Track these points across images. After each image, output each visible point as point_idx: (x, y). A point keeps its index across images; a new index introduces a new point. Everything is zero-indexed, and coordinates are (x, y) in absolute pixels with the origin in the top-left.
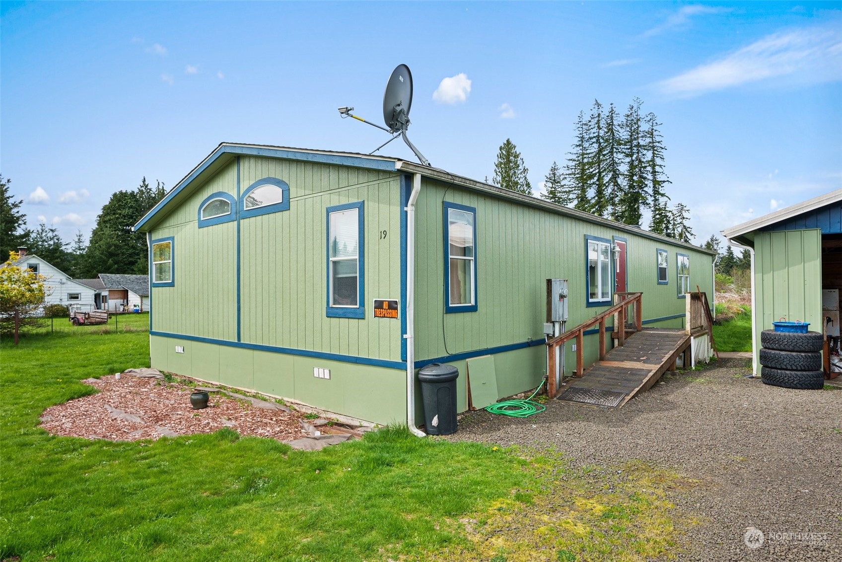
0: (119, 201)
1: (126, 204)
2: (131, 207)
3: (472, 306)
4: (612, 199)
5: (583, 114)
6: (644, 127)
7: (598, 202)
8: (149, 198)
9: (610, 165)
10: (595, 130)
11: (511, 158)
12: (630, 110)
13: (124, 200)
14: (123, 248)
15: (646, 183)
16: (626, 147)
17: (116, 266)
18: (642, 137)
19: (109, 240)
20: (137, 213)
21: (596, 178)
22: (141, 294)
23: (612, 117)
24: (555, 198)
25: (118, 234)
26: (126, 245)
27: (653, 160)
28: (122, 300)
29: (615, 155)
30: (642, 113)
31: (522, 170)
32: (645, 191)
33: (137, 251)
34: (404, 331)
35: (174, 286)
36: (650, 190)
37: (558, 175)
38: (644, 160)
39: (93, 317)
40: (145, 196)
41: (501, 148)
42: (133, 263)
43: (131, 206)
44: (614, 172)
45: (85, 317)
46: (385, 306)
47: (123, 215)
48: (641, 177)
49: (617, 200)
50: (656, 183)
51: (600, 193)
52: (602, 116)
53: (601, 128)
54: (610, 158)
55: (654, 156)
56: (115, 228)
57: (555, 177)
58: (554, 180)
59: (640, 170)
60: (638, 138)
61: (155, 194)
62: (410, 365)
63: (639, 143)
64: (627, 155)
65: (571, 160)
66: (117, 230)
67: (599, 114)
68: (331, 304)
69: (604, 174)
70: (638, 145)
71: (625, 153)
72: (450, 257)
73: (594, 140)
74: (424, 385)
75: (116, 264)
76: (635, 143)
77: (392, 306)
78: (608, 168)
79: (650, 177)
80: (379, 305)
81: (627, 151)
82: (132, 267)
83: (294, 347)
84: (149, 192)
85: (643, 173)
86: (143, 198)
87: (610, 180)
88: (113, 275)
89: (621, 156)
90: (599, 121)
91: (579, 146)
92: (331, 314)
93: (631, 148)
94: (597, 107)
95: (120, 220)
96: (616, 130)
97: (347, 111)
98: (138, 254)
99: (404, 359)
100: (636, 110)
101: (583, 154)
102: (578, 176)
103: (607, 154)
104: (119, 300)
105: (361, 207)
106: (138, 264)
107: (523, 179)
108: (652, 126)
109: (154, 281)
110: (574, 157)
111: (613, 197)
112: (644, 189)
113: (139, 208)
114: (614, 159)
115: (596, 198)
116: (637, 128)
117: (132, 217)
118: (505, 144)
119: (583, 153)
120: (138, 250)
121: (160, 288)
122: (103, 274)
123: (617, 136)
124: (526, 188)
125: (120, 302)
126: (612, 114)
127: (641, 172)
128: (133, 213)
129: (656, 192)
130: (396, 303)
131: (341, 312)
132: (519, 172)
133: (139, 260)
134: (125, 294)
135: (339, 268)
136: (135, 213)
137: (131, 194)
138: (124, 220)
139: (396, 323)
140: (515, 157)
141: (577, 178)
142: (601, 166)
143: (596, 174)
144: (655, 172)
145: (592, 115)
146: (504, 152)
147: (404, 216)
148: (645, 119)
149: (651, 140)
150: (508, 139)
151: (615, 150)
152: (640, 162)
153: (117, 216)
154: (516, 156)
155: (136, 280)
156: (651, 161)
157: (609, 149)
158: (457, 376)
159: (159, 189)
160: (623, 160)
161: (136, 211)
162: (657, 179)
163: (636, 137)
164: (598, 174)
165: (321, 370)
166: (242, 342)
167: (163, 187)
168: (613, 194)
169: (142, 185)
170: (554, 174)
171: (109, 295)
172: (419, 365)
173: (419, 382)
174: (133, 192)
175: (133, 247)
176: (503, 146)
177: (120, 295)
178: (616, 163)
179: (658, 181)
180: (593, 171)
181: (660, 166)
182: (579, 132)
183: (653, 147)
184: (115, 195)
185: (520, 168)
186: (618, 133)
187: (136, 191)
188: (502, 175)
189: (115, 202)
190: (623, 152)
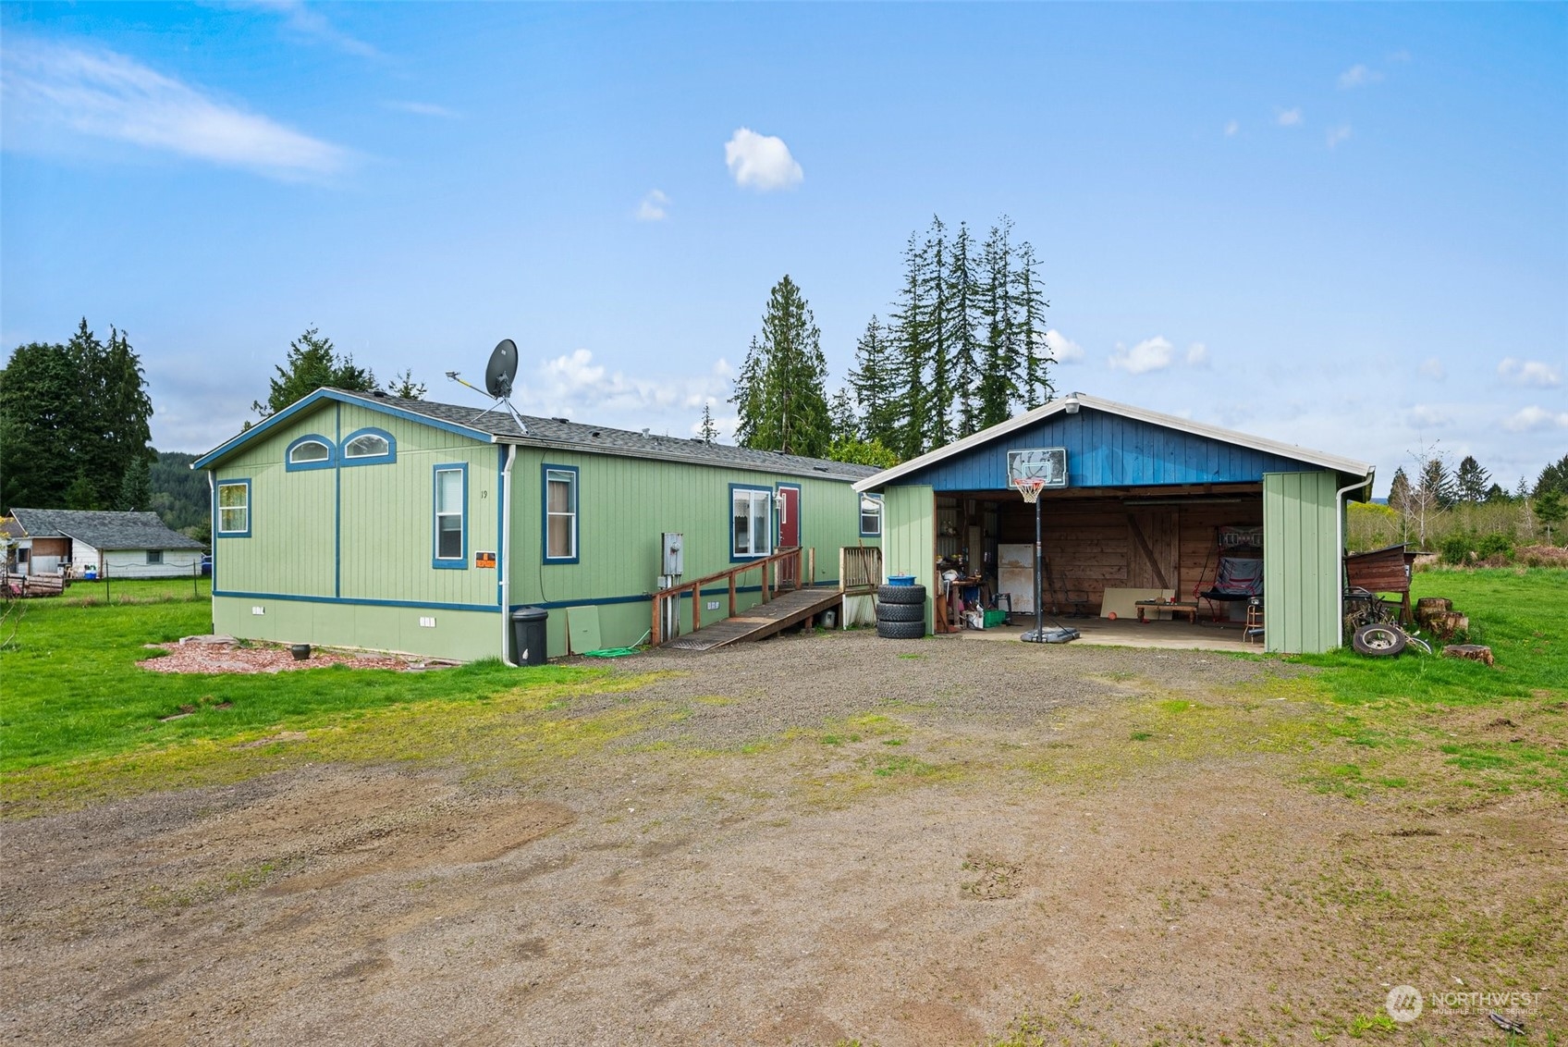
0: (31, 363)
1: (46, 369)
2: (57, 376)
3: (573, 559)
4: (962, 385)
5: (916, 238)
6: (1016, 265)
7: (937, 392)
8: (95, 361)
9: (960, 328)
10: (933, 267)
11: (791, 308)
12: (992, 235)
13: (41, 363)
14: (39, 456)
15: (1019, 360)
16: (985, 298)
17: (25, 491)
18: (1013, 282)
19: (9, 440)
20: (69, 389)
21: (934, 350)
22: (99, 547)
23: (964, 245)
24: (873, 379)
25: (27, 429)
26: (45, 451)
27: (1028, 323)
28: (59, 558)
29: (968, 310)
30: (1013, 242)
31: (811, 331)
32: (1016, 374)
33: (69, 464)
34: (500, 579)
35: (250, 537)
36: (1023, 372)
37: (880, 338)
38: (1016, 322)
39: (35, 585)
40: (86, 355)
41: (774, 291)
42: (60, 486)
43: (55, 374)
44: (966, 339)
45: (23, 584)
46: (485, 557)
47: (38, 392)
48: (1010, 350)
49: (972, 387)
50: (1033, 361)
51: (940, 376)
52: (945, 243)
53: (944, 265)
54: (960, 315)
55: (1029, 316)
56: (21, 416)
57: (874, 343)
58: (873, 347)
59: (1008, 338)
60: (1005, 283)
61: (108, 353)
62: (505, 609)
63: (1007, 293)
64: (987, 313)
65: (896, 316)
66: (27, 421)
67: (940, 241)
68: (437, 557)
69: (950, 342)
70: (1006, 297)
71: (982, 308)
72: (548, 513)
73: (933, 284)
74: (517, 625)
75: (24, 487)
76: (1000, 291)
77: (491, 557)
78: (956, 332)
79: (1024, 350)
80: (480, 557)
81: (987, 304)
82: (61, 494)
83: (400, 599)
84: (95, 348)
85: (1014, 344)
86: (81, 360)
87: (959, 353)
88: (40, 511)
89: (978, 313)
90: (939, 252)
91: (910, 291)
92: (437, 565)
93: (993, 300)
94: (936, 229)
95: (34, 402)
96: (970, 267)
97: (453, 375)
98: (72, 469)
99: (500, 603)
100: (1003, 236)
101: (916, 307)
102: (907, 344)
103: (956, 308)
104: (53, 558)
105: (465, 467)
106: (73, 488)
107: (812, 346)
108: (1028, 265)
109: (220, 530)
110: (900, 311)
111: (964, 383)
112: (1016, 371)
113: (72, 379)
114: (967, 317)
115: (935, 385)
116: (1005, 266)
117: (57, 397)
118: (780, 284)
119: (915, 305)
120: (72, 461)
121: (230, 539)
122: (18, 509)
123: (973, 278)
124: (816, 363)
125: (56, 560)
126: (964, 240)
127: (1010, 341)
128: (61, 389)
129: (1032, 378)
130: (494, 554)
131: (446, 563)
132: (805, 334)
133: (74, 481)
134: (65, 547)
135: (445, 521)
136: (64, 389)
137: (55, 350)
138: (42, 401)
139: (495, 572)
140: (798, 307)
141: (906, 347)
142: (943, 330)
143: (934, 343)
144: (1032, 343)
145: (929, 242)
146: (779, 298)
147: (501, 479)
148: (1016, 253)
149: (1025, 290)
150: (787, 276)
151: (967, 302)
152: (1010, 325)
153: (26, 393)
154: (801, 306)
155: (85, 521)
156: (1025, 324)
157: (958, 300)
158: (547, 617)
159: (115, 342)
160: (981, 320)
161: (67, 384)
162: (1034, 356)
163: (1002, 281)
164: (937, 344)
165: (427, 619)
166: (341, 597)
167: (124, 340)
168: (963, 378)
169: (79, 334)
170: (873, 337)
171: (33, 546)
172: (513, 609)
173: (513, 623)
174: (60, 347)
175: (60, 455)
176: (778, 287)
177: (55, 547)
178: (969, 324)
179: (1036, 359)
180: (930, 338)
181: (1040, 333)
182: (910, 269)
183: (1030, 300)
184: (20, 352)
185: (806, 327)
186: (974, 273)
187: (66, 344)
188: (775, 338)
189: (22, 367)
190: (979, 307)
